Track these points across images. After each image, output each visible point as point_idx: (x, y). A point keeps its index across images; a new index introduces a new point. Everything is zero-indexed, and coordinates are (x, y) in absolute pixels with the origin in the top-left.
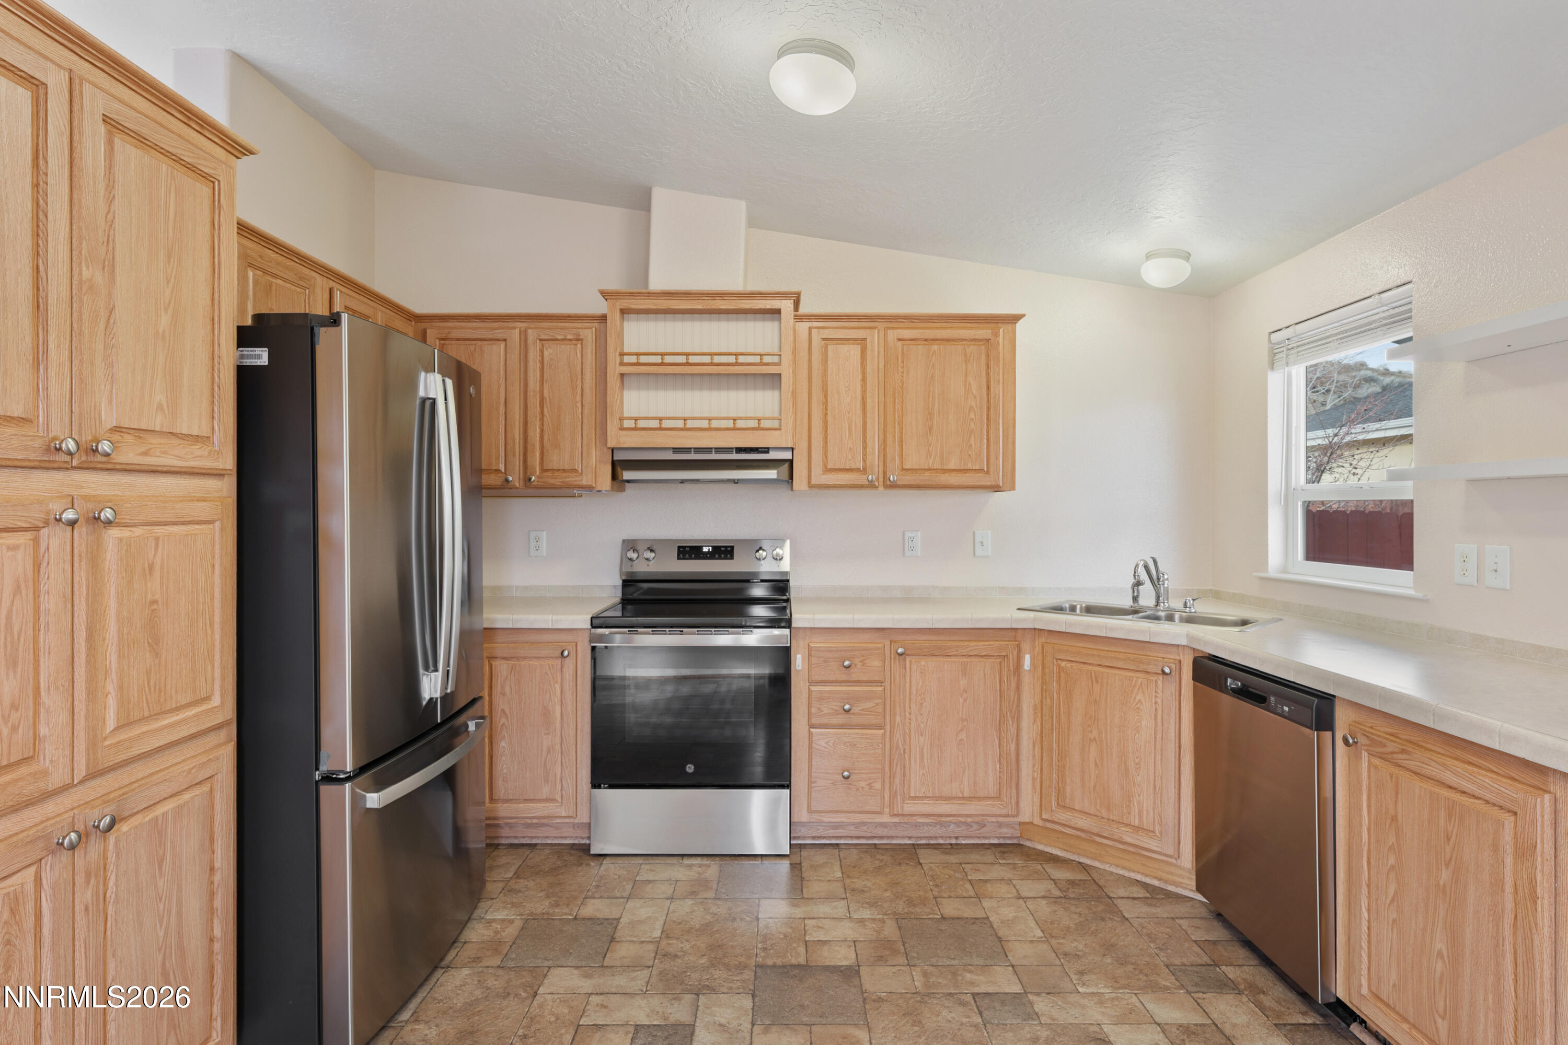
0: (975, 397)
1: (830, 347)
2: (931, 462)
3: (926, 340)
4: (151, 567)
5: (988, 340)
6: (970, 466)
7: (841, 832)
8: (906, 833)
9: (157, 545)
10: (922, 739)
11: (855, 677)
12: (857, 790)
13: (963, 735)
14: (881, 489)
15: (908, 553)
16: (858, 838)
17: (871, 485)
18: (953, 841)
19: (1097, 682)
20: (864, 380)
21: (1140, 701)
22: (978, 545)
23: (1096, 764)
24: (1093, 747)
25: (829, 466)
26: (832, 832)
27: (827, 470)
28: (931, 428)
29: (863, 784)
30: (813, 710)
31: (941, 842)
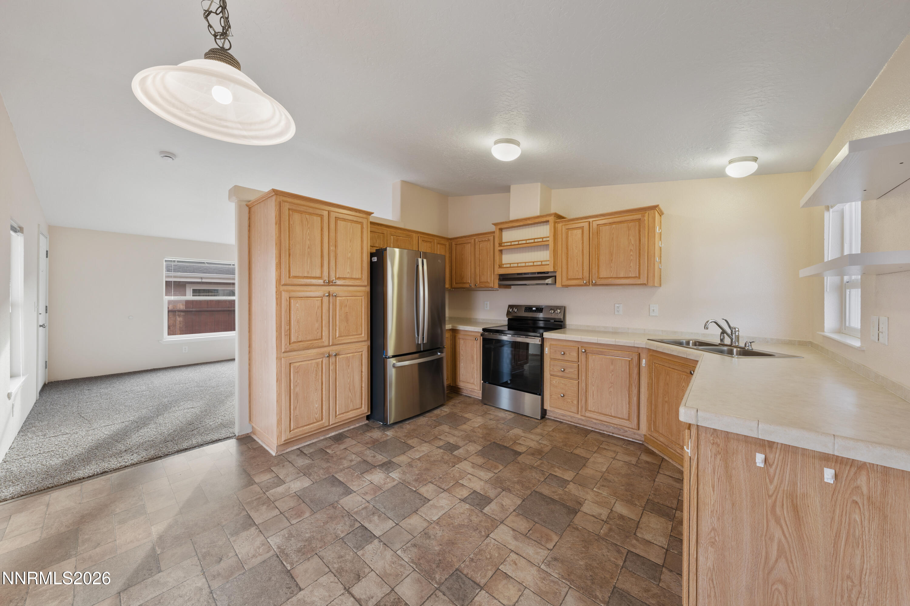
0: (633, 245)
1: (569, 232)
2: (612, 274)
3: (610, 223)
4: (346, 306)
5: (640, 219)
6: (630, 275)
7: (565, 418)
8: (591, 426)
9: (348, 301)
10: (593, 388)
11: (566, 358)
12: (567, 402)
13: (612, 389)
14: (591, 286)
15: (616, 313)
16: (571, 422)
17: (585, 285)
18: (611, 434)
19: (668, 375)
20: (583, 243)
21: (684, 386)
22: (651, 311)
23: (667, 413)
24: (666, 405)
25: (569, 278)
26: (562, 417)
27: (568, 279)
28: (612, 260)
29: (569, 401)
30: (551, 369)
31: (606, 433)
